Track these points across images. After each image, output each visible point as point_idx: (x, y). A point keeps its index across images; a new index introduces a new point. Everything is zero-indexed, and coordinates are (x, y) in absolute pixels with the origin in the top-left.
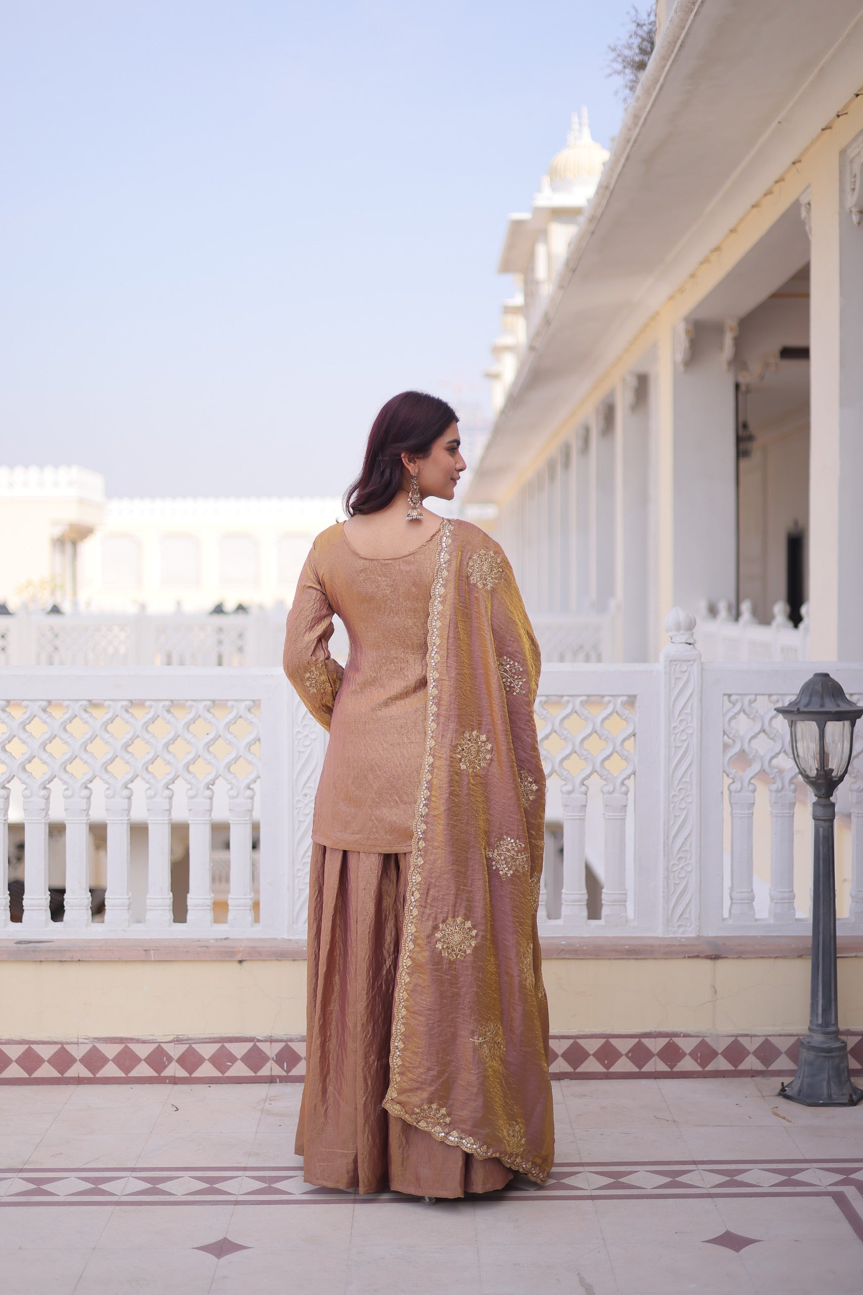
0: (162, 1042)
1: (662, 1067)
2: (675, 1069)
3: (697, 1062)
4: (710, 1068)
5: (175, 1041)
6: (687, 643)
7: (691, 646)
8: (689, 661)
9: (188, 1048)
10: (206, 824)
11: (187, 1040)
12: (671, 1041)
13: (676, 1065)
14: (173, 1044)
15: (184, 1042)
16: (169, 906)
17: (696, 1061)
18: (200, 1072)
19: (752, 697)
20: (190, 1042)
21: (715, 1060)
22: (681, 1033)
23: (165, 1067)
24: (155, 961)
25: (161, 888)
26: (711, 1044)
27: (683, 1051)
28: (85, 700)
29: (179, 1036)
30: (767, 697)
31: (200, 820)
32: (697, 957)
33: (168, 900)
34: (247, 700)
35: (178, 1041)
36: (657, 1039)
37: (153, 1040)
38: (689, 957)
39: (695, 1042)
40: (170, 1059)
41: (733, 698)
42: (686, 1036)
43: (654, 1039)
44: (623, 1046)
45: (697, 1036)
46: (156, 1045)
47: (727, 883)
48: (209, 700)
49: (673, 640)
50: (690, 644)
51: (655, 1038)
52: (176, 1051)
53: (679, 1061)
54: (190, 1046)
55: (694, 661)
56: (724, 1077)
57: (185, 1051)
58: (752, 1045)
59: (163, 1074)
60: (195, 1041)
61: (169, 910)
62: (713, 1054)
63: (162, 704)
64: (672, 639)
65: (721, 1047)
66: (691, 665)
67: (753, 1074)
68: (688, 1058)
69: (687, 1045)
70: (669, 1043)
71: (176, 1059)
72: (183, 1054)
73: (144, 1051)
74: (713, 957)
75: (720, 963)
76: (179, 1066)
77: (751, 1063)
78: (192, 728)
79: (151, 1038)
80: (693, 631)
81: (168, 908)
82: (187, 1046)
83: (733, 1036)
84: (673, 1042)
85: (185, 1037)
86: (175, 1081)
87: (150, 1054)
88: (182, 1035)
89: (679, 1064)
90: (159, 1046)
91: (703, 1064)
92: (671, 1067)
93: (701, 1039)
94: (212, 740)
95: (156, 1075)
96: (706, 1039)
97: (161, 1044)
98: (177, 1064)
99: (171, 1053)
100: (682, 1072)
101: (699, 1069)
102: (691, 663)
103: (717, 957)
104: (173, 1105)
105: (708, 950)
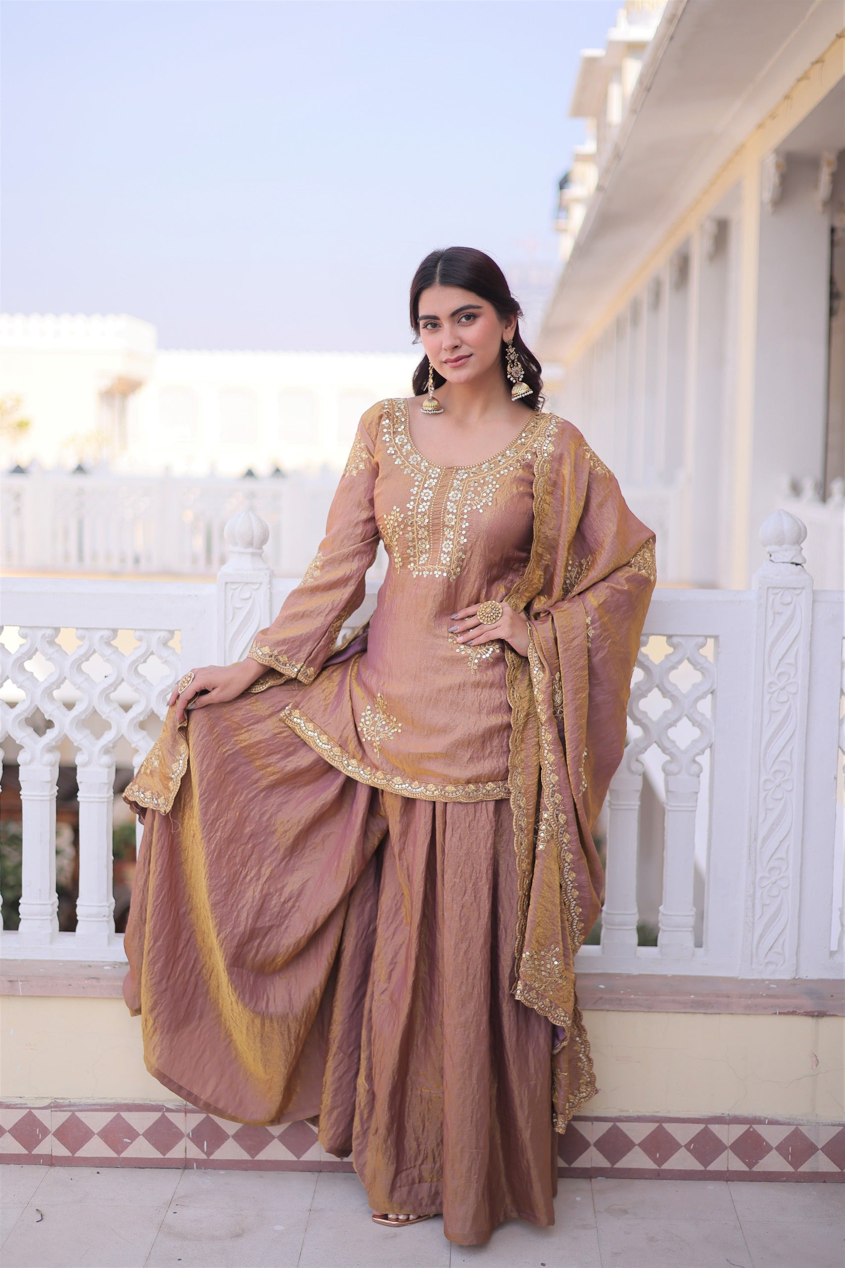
0: (34, 1108)
1: (738, 1165)
2: (755, 1169)
3: (788, 1161)
4: (805, 1168)
5: (51, 1107)
6: (792, 563)
7: (799, 566)
8: (795, 589)
9: (70, 1117)
10: (104, 802)
11: (70, 1106)
12: (751, 1130)
13: (756, 1163)
14: (49, 1111)
15: (65, 1109)
16: (51, 915)
17: (786, 1158)
18: (86, 1151)
20: (73, 1108)
21: (813, 1157)
22: (766, 1118)
23: (38, 1142)
24: (24, 996)
25: (40, 890)
26: (808, 1136)
27: (767, 1143)
29: (57, 1101)
31: (94, 797)
32: (793, 1013)
33: (49, 906)
34: (161, 630)
35: (56, 1106)
36: (731, 1126)
37: (20, 1104)
38: (780, 1013)
39: (785, 1131)
40: (45, 1132)
42: (773, 1122)
43: (726, 1126)
44: (683, 1134)
45: (789, 1124)
46: (25, 1112)
47: (837, 904)
48: (108, 629)
49: (772, 558)
50: (797, 564)
51: (729, 1124)
52: (53, 1121)
53: (761, 1158)
54: (73, 1114)
55: (803, 588)
56: (825, 1182)
57: (66, 1121)
59: (35, 1152)
60: (80, 1108)
61: (51, 920)
62: (811, 1149)
63: (40, 633)
64: (771, 556)
65: (822, 1139)
66: (800, 594)
68: (774, 1153)
69: (773, 1136)
70: (747, 1132)
71: (50, 1134)
72: (63, 1125)
73: (7, 1120)
74: (816, 1014)
75: (825, 1022)
76: (57, 1142)
78: (85, 667)
79: (18, 1101)
80: (802, 545)
81: (49, 917)
82: (69, 1114)
83: (839, 1125)
84: (754, 1130)
85: (67, 1102)
86: (51, 1161)
87: (17, 1124)
88: (62, 1099)
89: (761, 1162)
90: (30, 1114)
91: (795, 1164)
92: (751, 1166)
93: (794, 1127)
94: (111, 685)
95: (27, 1152)
96: (800, 1128)
97: (32, 1111)
98: (54, 1138)
99: (47, 1123)
100: (764, 1173)
101: (790, 1169)
102: (798, 592)
103: (821, 1015)
104: (37, 1210)
105: (808, 1004)
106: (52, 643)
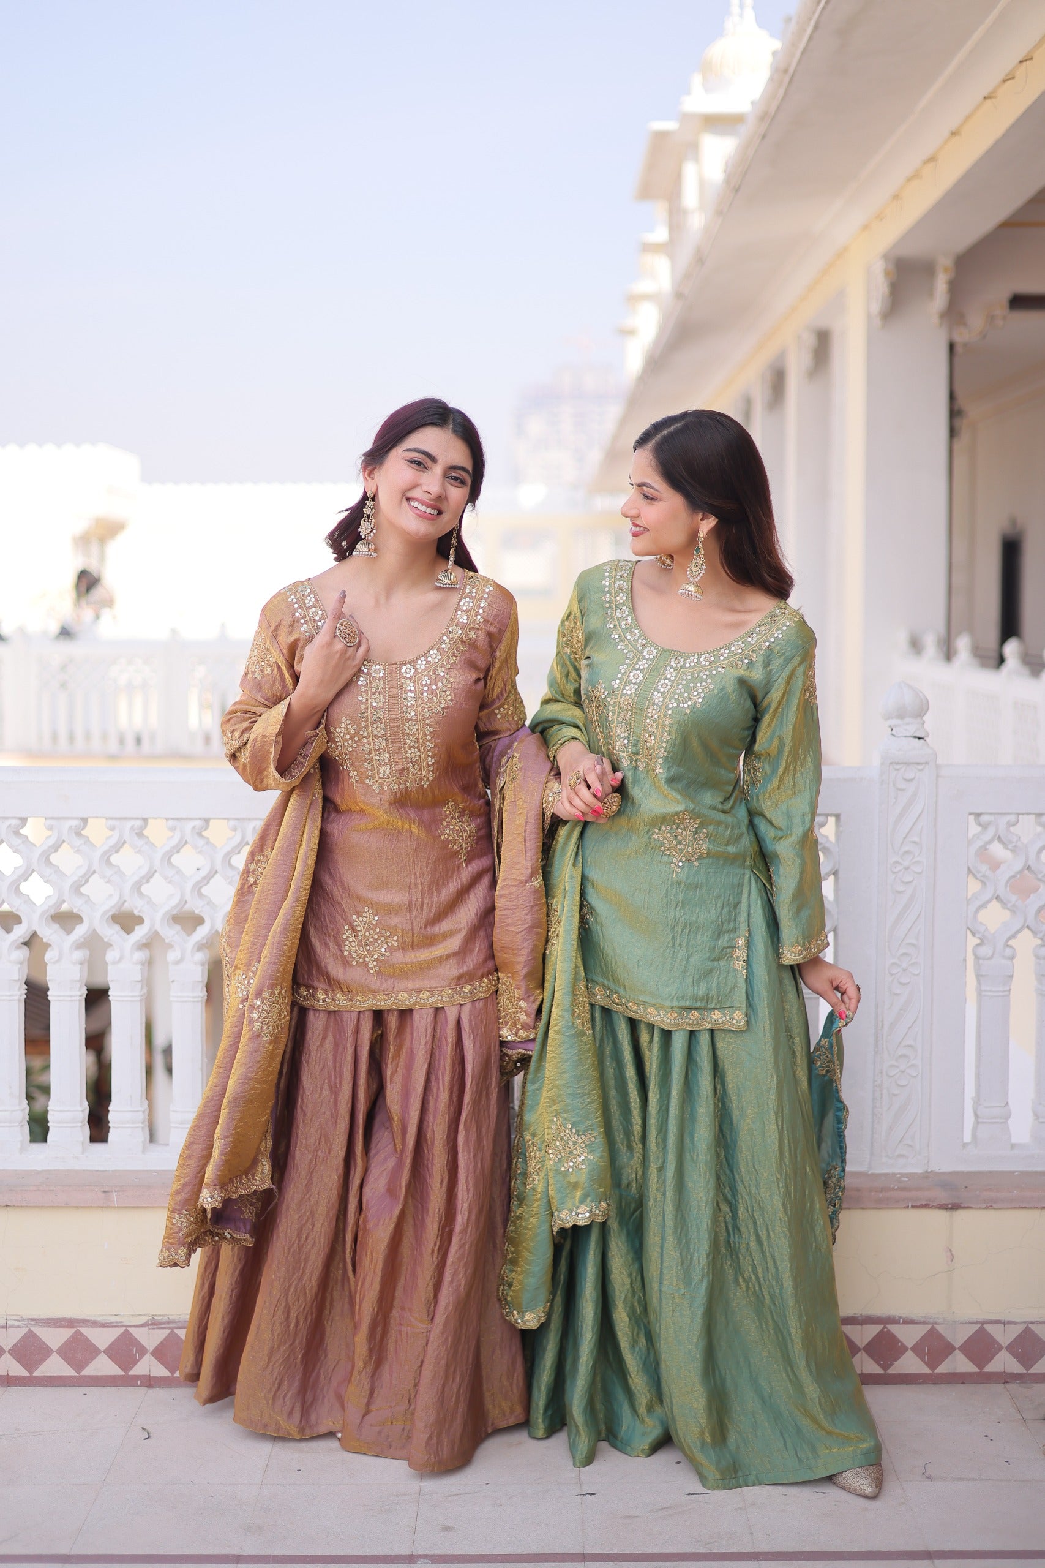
0: (131, 1326)
1: (872, 1367)
2: (891, 1371)
3: (924, 1362)
4: (942, 1369)
5: (149, 1325)
6: (915, 737)
7: (922, 741)
8: (918, 764)
9: (169, 1334)
10: (197, 1002)
11: (168, 1323)
12: (885, 1330)
13: (891, 1365)
14: (147, 1328)
15: (163, 1326)
16: (142, 1123)
17: (922, 1359)
19: (1013, 818)
20: (171, 1325)
21: (950, 1357)
22: (900, 1318)
23: (135, 1362)
24: (118, 1207)
25: (131, 1097)
26: (944, 1335)
27: (902, 1344)
28: (15, 818)
29: (155, 1318)
30: (1033, 817)
31: (188, 997)
32: (926, 1206)
33: (141, 1113)
34: (256, 819)
35: (153, 1324)
36: (864, 1326)
37: (116, 1322)
38: (913, 1207)
39: (922, 1330)
40: (143, 1351)
41: (985, 818)
42: (908, 1322)
43: (859, 1327)
45: (924, 1323)
46: (121, 1330)
47: (970, 1091)
48: (200, 819)
49: (894, 732)
50: (919, 738)
51: (862, 1325)
52: (151, 1339)
53: (896, 1359)
54: (172, 1332)
55: (927, 763)
56: (963, 1383)
57: (165, 1339)
58: (1004, 1336)
59: (132, 1373)
60: (180, 1325)
61: (143, 1128)
62: (948, 1349)
63: (129, 824)
64: (892, 730)
65: (959, 1338)
66: (922, 770)
67: (1005, 1378)
68: (909, 1354)
69: (909, 1336)
70: (882, 1331)
71: (150, 1351)
72: (161, 1343)
73: (102, 1339)
74: (950, 1206)
75: (960, 1214)
76: (156, 1362)
77: (1004, 1362)
78: (175, 860)
79: (113, 1319)
80: (925, 718)
81: (141, 1125)
82: (168, 1331)
83: (977, 1323)
84: (889, 1331)
85: (165, 1319)
86: (149, 1382)
87: (112, 1343)
88: (160, 1316)
89: (896, 1363)
90: (126, 1332)
91: (933, 1363)
92: (885, 1367)
93: (929, 1326)
94: (204, 878)
95: (123, 1373)
96: (937, 1327)
97: (129, 1329)
98: (152, 1358)
99: (144, 1341)
100: (900, 1375)
101: (926, 1370)
102: (920, 767)
103: (955, 1207)
104: (143, 1428)
105: (943, 1197)
106: (140, 835)
